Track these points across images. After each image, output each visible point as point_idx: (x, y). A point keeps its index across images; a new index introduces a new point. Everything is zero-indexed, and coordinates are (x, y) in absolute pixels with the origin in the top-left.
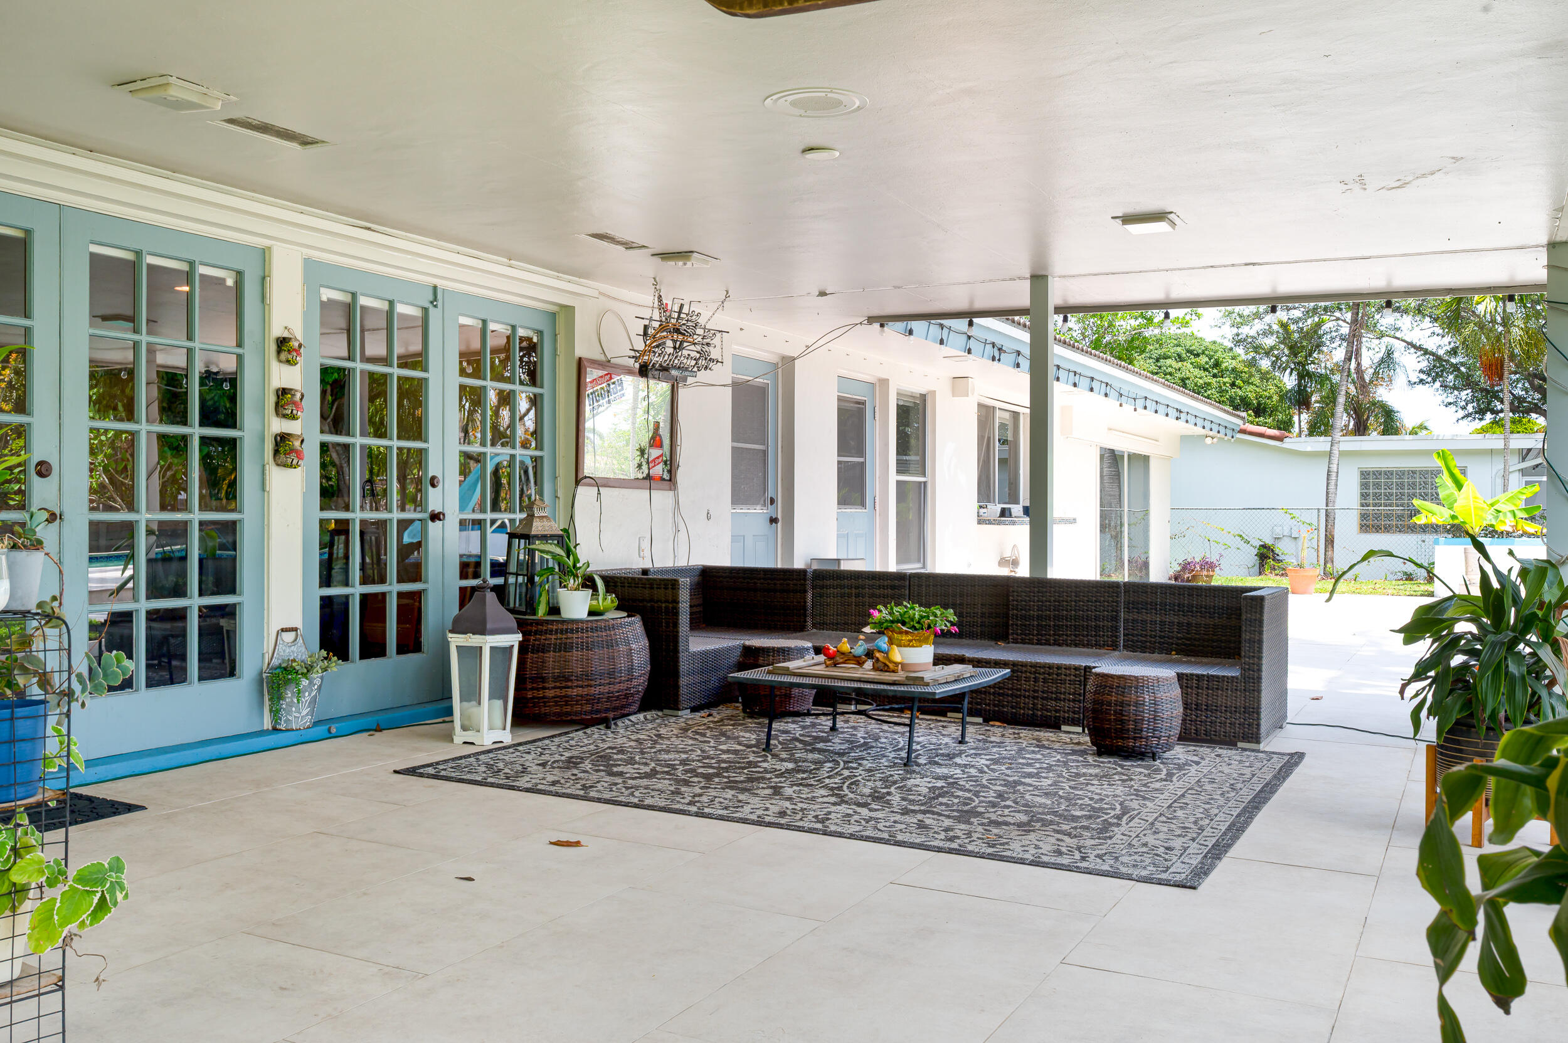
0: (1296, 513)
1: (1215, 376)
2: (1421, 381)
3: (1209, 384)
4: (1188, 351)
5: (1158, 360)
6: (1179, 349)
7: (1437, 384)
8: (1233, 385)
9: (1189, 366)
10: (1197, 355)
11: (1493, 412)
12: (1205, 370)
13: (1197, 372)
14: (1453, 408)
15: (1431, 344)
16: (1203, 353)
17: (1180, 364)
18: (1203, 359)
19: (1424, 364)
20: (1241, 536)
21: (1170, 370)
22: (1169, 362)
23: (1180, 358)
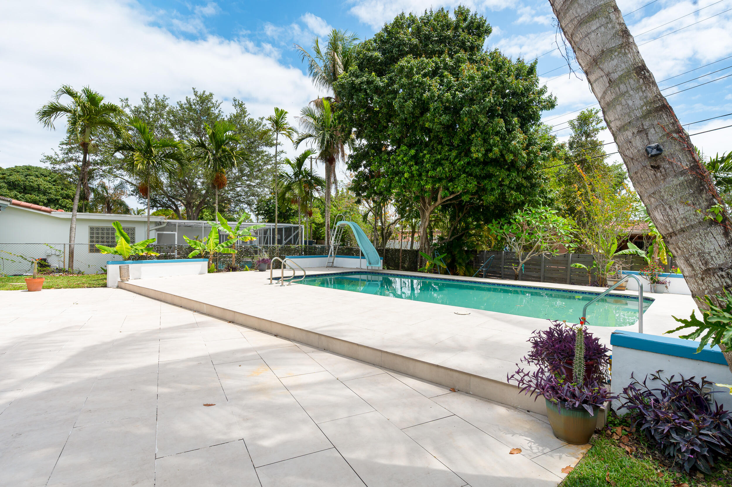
0: (52, 246)
1: (54, 185)
2: (132, 195)
3: (51, 188)
4: (41, 174)
5: (26, 176)
6: (37, 173)
7: (137, 196)
8: (62, 189)
9: (41, 180)
10: (46, 176)
11: (156, 207)
12: (49, 182)
13: (45, 183)
14: (143, 205)
15: (134, 182)
16: (49, 176)
17: (37, 179)
18: (48, 178)
19: (133, 189)
20: (22, 256)
21: (32, 180)
22: (31, 177)
23: (37, 176)
